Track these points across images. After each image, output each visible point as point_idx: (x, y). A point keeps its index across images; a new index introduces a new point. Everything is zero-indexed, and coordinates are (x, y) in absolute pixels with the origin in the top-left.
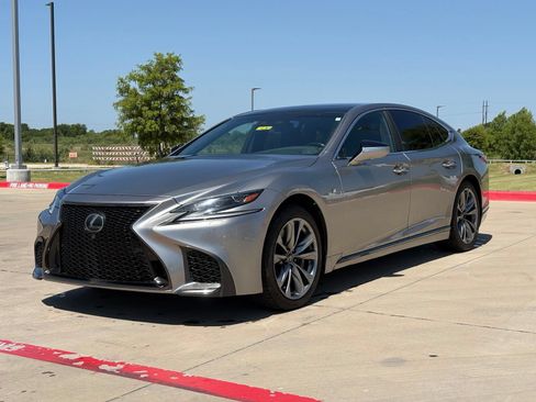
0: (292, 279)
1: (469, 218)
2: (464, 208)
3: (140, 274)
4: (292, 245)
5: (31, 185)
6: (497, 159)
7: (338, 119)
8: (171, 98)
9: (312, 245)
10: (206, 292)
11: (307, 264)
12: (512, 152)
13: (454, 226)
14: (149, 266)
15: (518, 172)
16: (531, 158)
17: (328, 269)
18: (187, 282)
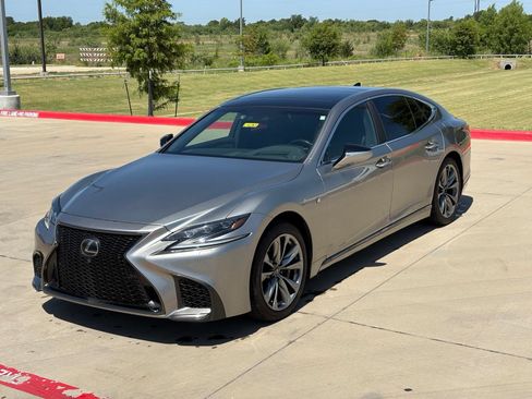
0: (279, 290)
1: (450, 192)
2: (445, 184)
3: (135, 297)
4: (278, 260)
5: (21, 114)
6: (488, 53)
7: (322, 118)
8: (159, 24)
9: (298, 255)
10: (197, 316)
11: (292, 274)
12: (503, 46)
13: (435, 203)
14: (143, 290)
15: (508, 67)
16: (521, 52)
17: (314, 273)
18: (179, 307)
